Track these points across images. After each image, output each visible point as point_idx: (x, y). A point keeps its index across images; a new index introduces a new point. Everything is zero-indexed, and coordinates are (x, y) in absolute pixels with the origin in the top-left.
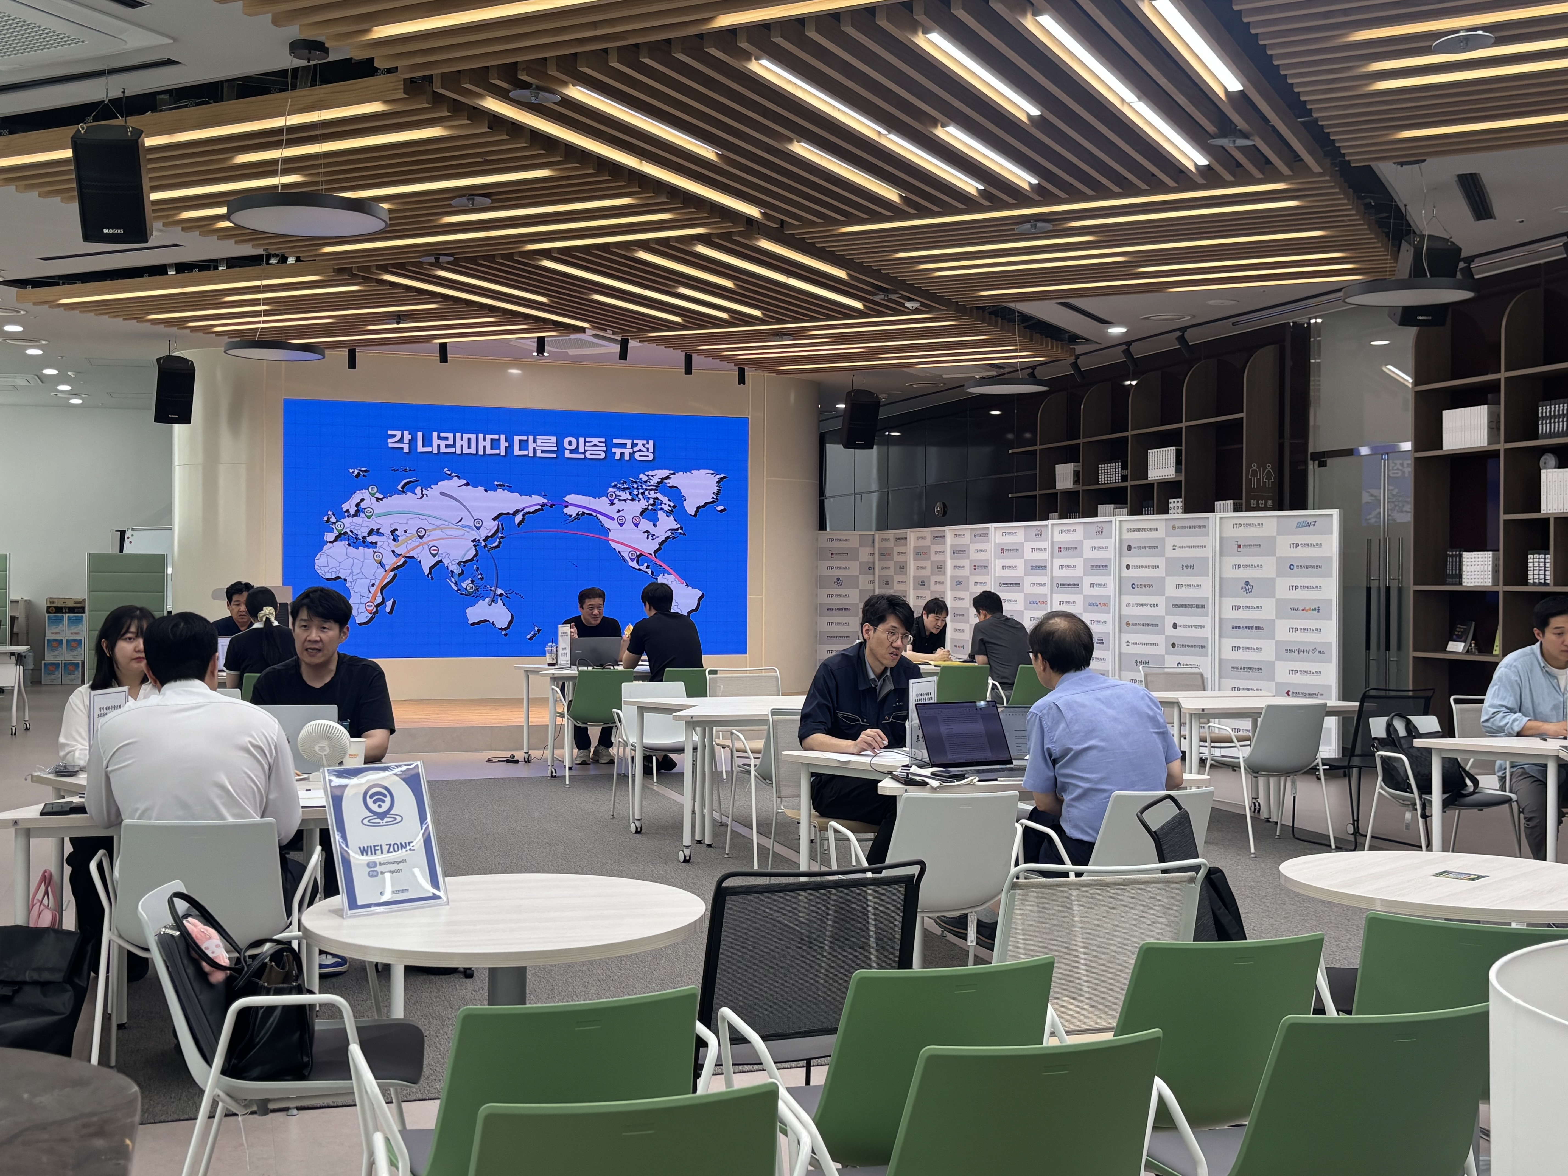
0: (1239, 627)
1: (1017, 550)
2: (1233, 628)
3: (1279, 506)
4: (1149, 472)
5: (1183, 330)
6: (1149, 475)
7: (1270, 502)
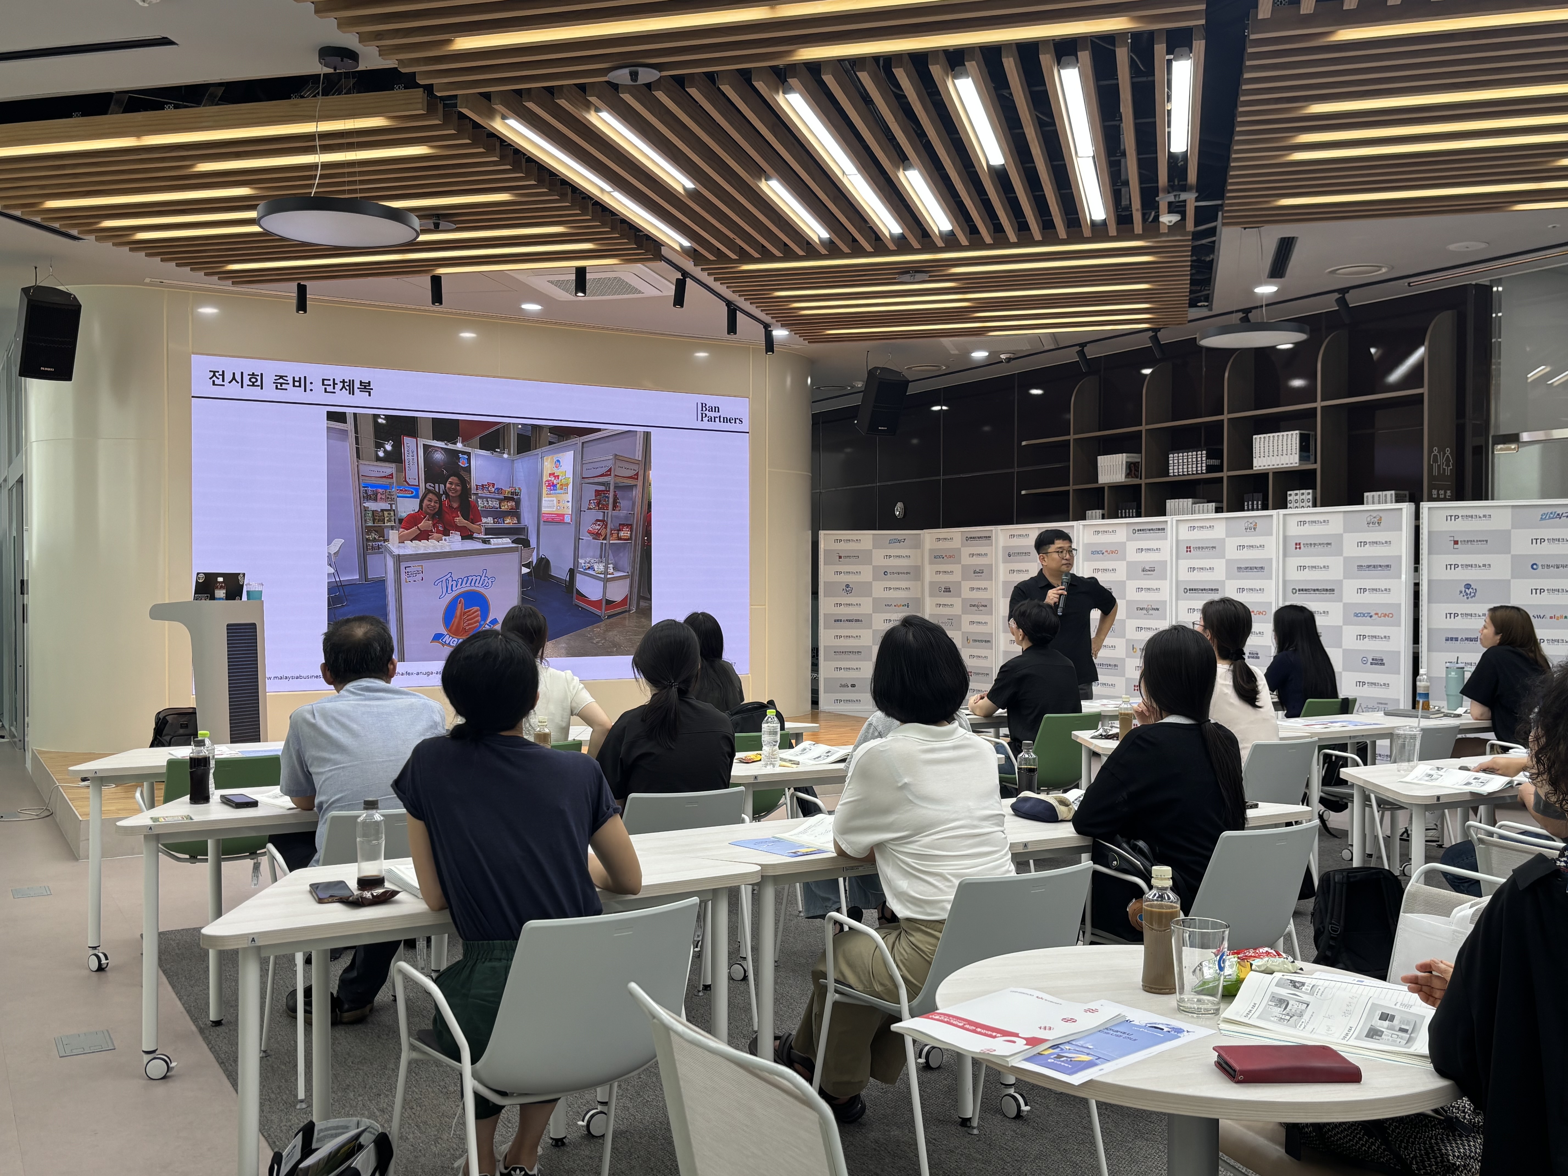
0: (1456, 639)
1: (1214, 547)
2: (1447, 640)
3: (1459, 496)
4: (1255, 460)
5: (1344, 291)
6: (1255, 464)
7: (1449, 493)
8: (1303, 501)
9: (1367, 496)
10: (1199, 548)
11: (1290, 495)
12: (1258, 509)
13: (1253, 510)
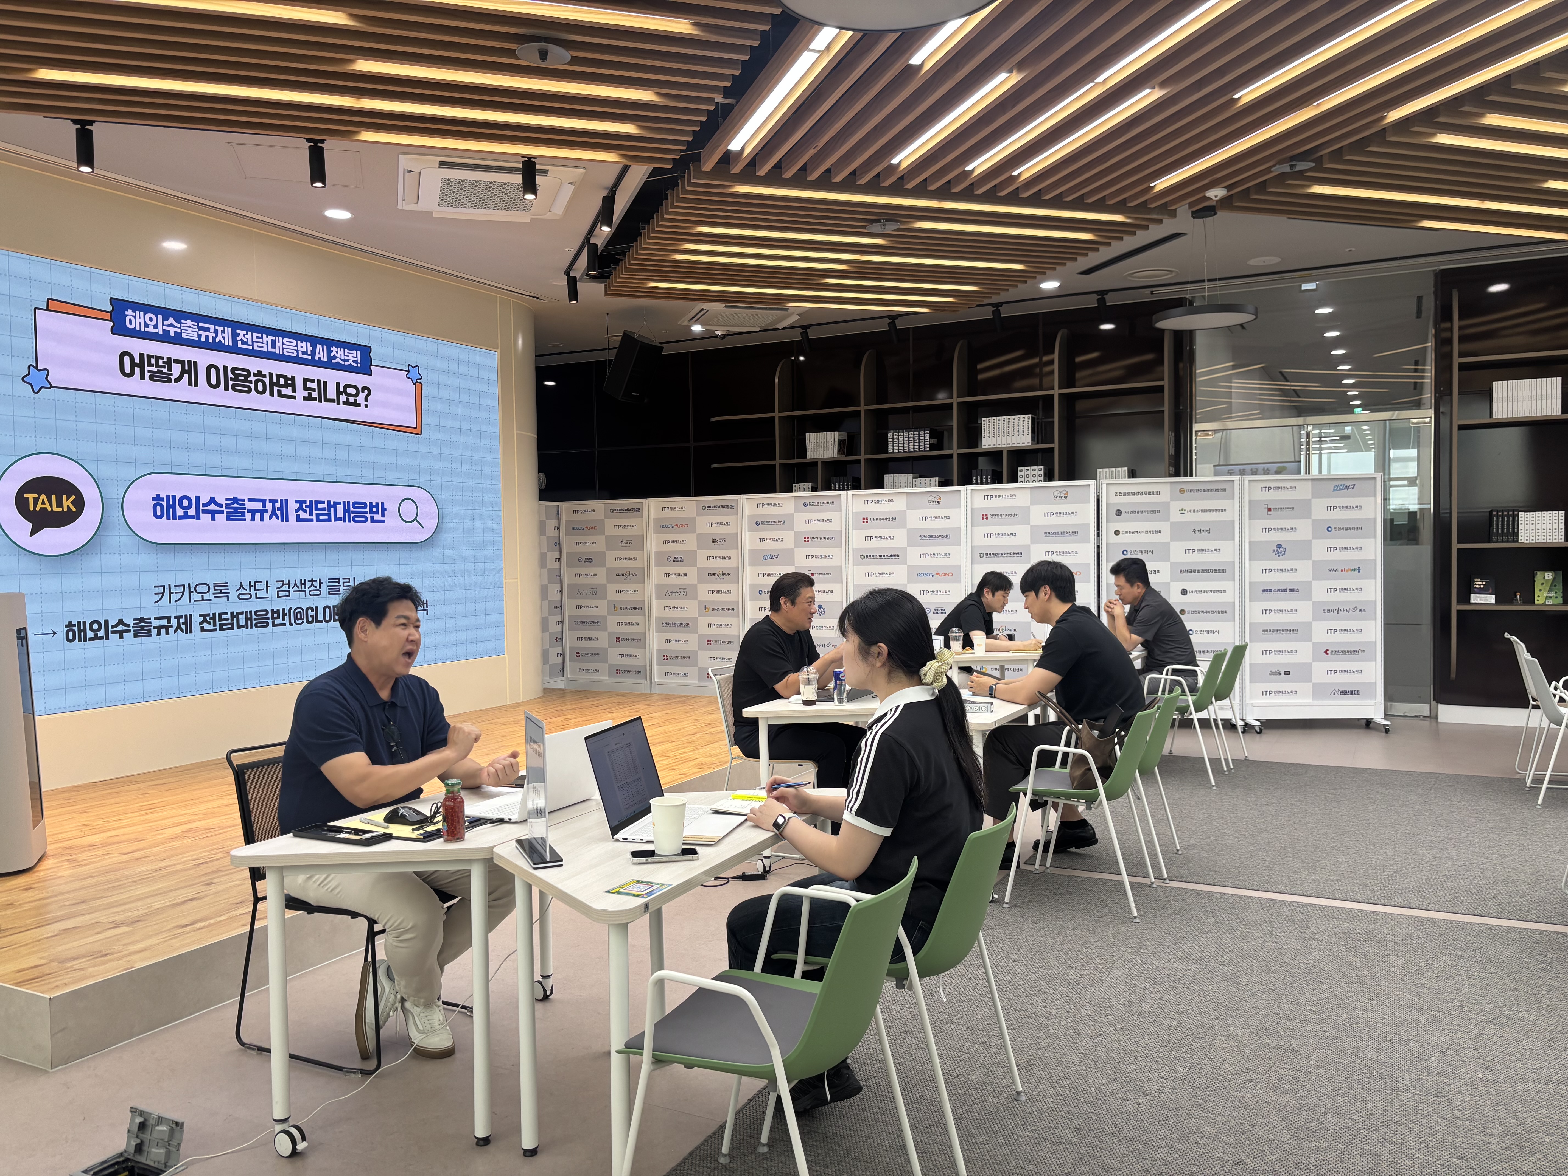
8: (1034, 476)
9: (1100, 472)
10: (877, 519)
11: (1021, 471)
12: (987, 483)
13: (982, 483)
